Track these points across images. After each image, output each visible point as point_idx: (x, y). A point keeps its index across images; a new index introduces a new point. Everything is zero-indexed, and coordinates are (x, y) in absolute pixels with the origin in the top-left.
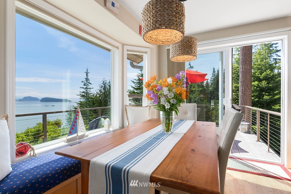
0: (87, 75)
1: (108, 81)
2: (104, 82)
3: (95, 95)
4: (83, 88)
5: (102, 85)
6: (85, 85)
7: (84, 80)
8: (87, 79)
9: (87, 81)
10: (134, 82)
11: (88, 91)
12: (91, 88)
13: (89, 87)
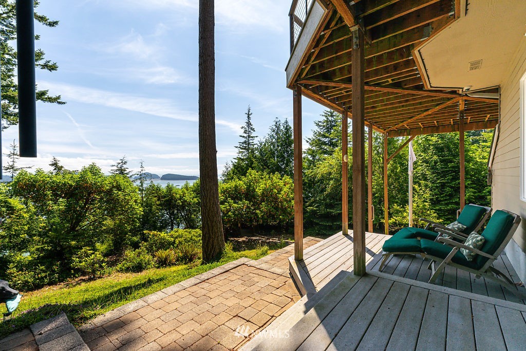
0: (248, 117)
1: (283, 121)
2: (277, 123)
3: (263, 144)
4: (244, 137)
5: (274, 127)
6: (246, 133)
7: (245, 125)
8: (249, 124)
9: (248, 126)
10: (318, 125)
11: (251, 141)
12: (254, 137)
13: (251, 135)
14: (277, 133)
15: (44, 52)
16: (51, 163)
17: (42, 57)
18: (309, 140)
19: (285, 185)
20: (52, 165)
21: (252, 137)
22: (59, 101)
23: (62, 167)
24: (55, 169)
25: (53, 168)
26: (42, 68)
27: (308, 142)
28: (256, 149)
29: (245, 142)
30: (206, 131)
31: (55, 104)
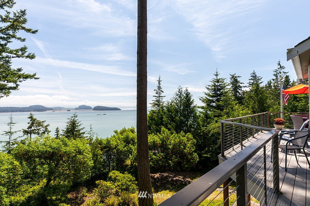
0: (159, 83)
1: (184, 90)
2: (180, 90)
3: (170, 103)
4: (156, 96)
5: (178, 93)
6: (157, 94)
7: (157, 88)
8: (159, 88)
9: (159, 89)
10: (208, 88)
11: (161, 99)
12: (163, 97)
13: (161, 95)
14: (180, 97)
15: (28, 47)
16: (28, 117)
17: (26, 51)
18: (201, 98)
19: (188, 141)
20: (29, 118)
21: (161, 97)
22: (35, 77)
23: (35, 119)
24: (31, 120)
25: (30, 119)
26: (26, 58)
27: (201, 99)
28: (165, 107)
29: (157, 101)
30: (142, 126)
31: (33, 79)
